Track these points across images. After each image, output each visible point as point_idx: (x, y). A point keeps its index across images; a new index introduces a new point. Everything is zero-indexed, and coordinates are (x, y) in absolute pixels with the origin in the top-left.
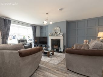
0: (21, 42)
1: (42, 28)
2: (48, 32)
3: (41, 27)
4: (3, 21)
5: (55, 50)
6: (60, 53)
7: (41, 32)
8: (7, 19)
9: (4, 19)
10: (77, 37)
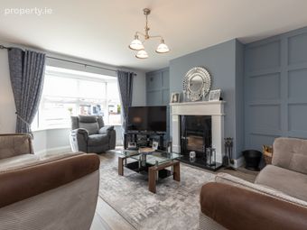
0: (81, 124)
1: (152, 79)
2: (168, 90)
3: (151, 76)
4: (20, 58)
5: (192, 155)
6: (210, 169)
7: (150, 92)
8: (32, 53)
9: (23, 53)
10: (289, 105)
